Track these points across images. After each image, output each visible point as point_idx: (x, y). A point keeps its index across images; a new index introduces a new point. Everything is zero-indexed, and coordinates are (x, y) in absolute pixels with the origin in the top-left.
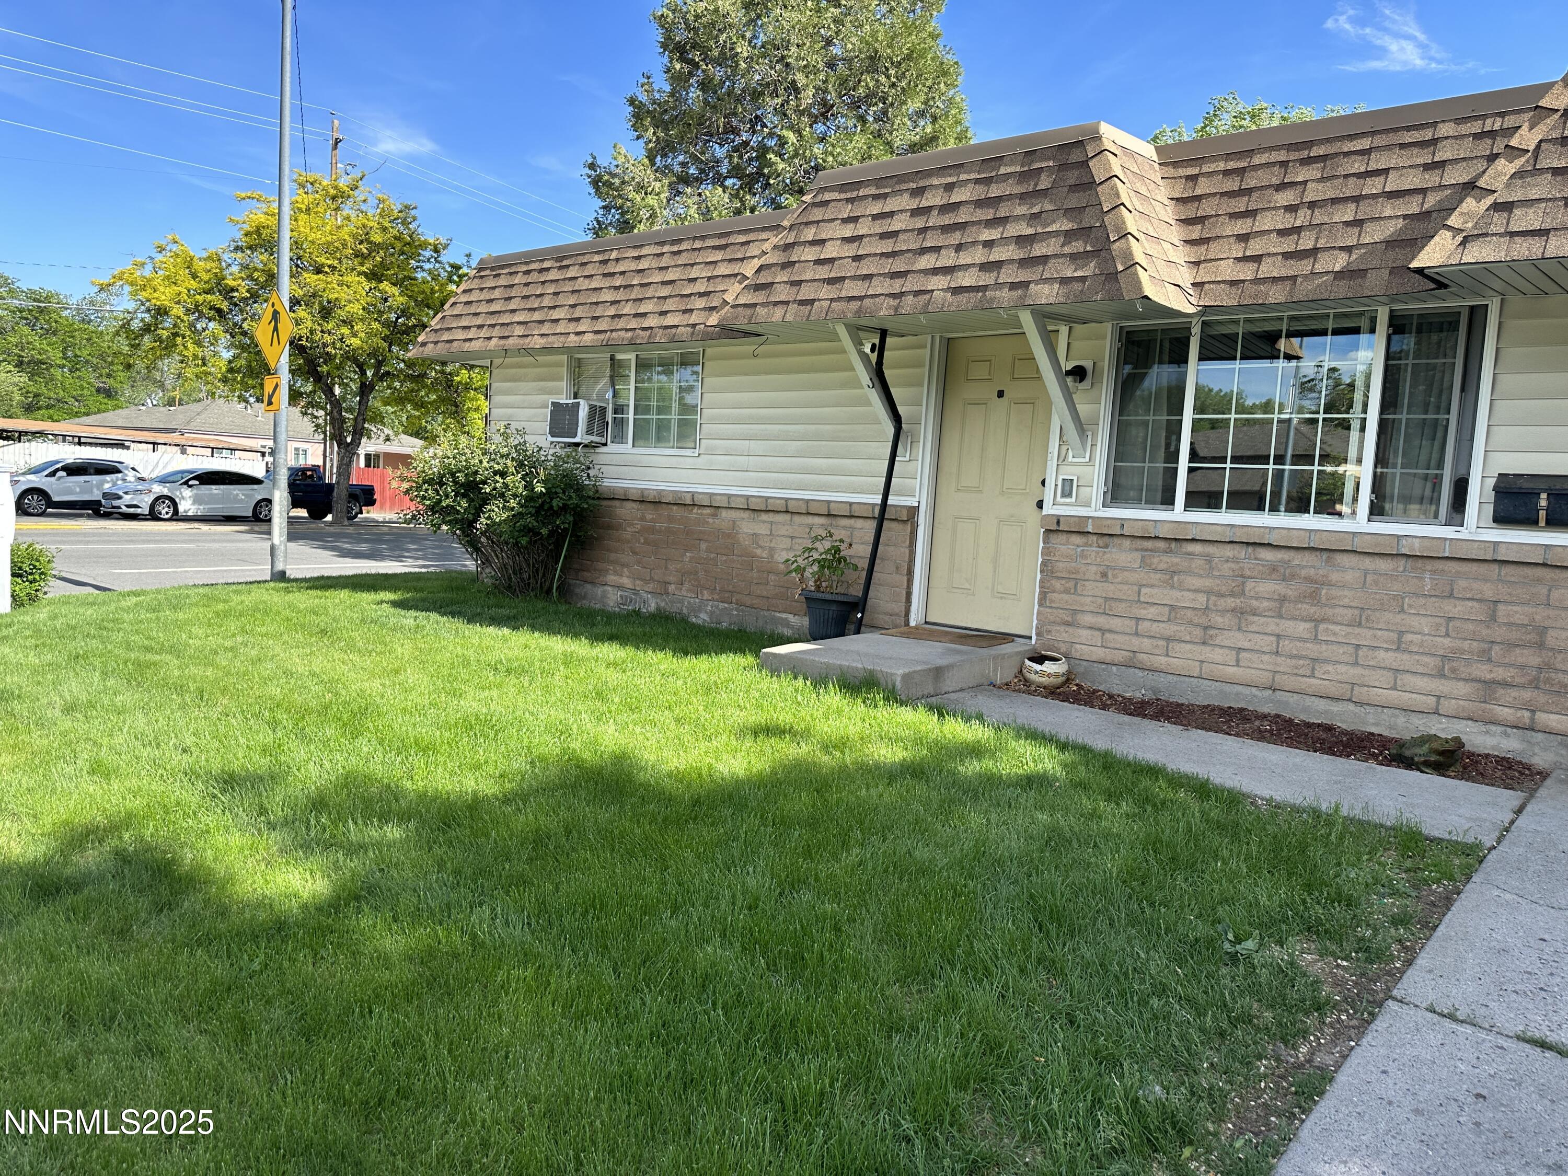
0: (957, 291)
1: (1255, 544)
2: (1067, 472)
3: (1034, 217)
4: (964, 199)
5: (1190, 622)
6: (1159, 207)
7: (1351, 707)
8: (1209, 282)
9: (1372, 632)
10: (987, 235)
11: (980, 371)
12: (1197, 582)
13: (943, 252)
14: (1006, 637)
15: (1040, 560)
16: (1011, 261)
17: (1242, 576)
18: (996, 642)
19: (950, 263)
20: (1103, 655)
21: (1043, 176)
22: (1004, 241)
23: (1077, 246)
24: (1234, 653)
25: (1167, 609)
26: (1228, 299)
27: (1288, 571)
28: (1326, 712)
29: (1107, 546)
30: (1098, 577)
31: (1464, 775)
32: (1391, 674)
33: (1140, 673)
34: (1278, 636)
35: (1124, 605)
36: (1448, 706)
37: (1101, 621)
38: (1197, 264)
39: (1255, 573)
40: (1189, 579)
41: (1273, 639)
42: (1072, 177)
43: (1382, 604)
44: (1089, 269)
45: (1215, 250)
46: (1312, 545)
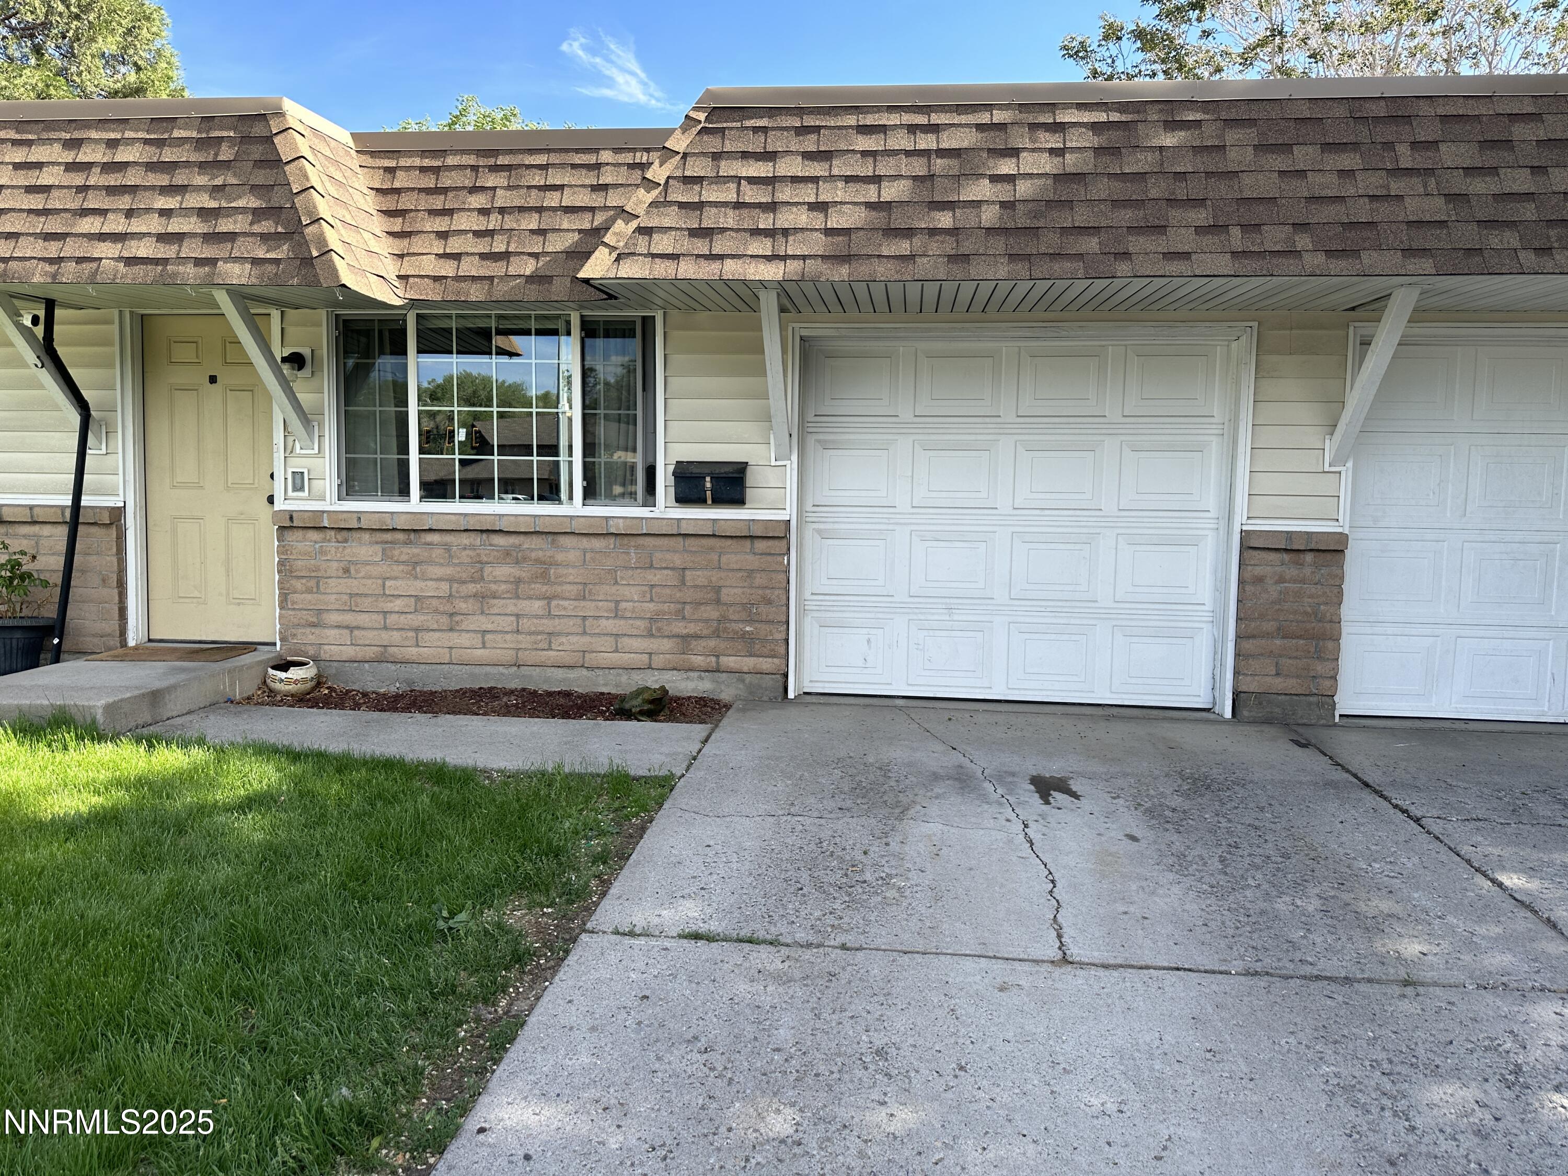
0: (131, 261)
1: (487, 531)
2: (297, 465)
3: (216, 190)
4: (131, 159)
5: (436, 611)
6: (357, 196)
7: (585, 672)
8: (413, 276)
9: (594, 604)
10: (162, 202)
11: (184, 353)
12: (438, 571)
13: (110, 216)
14: (248, 647)
15: (277, 559)
16: (193, 235)
17: (480, 562)
18: (234, 653)
19: (120, 229)
20: (353, 653)
21: (224, 146)
22: (185, 212)
23: (266, 226)
24: (479, 635)
25: (413, 600)
26: (432, 293)
27: (520, 554)
28: (564, 680)
29: (346, 541)
30: (340, 573)
31: (671, 719)
32: (612, 639)
33: (393, 667)
34: (518, 616)
35: (370, 599)
36: (658, 661)
37: (348, 618)
38: (401, 256)
39: (491, 559)
40: (430, 568)
41: (513, 618)
42: (257, 152)
43: (600, 578)
44: (283, 252)
45: (417, 244)
46: (537, 529)
